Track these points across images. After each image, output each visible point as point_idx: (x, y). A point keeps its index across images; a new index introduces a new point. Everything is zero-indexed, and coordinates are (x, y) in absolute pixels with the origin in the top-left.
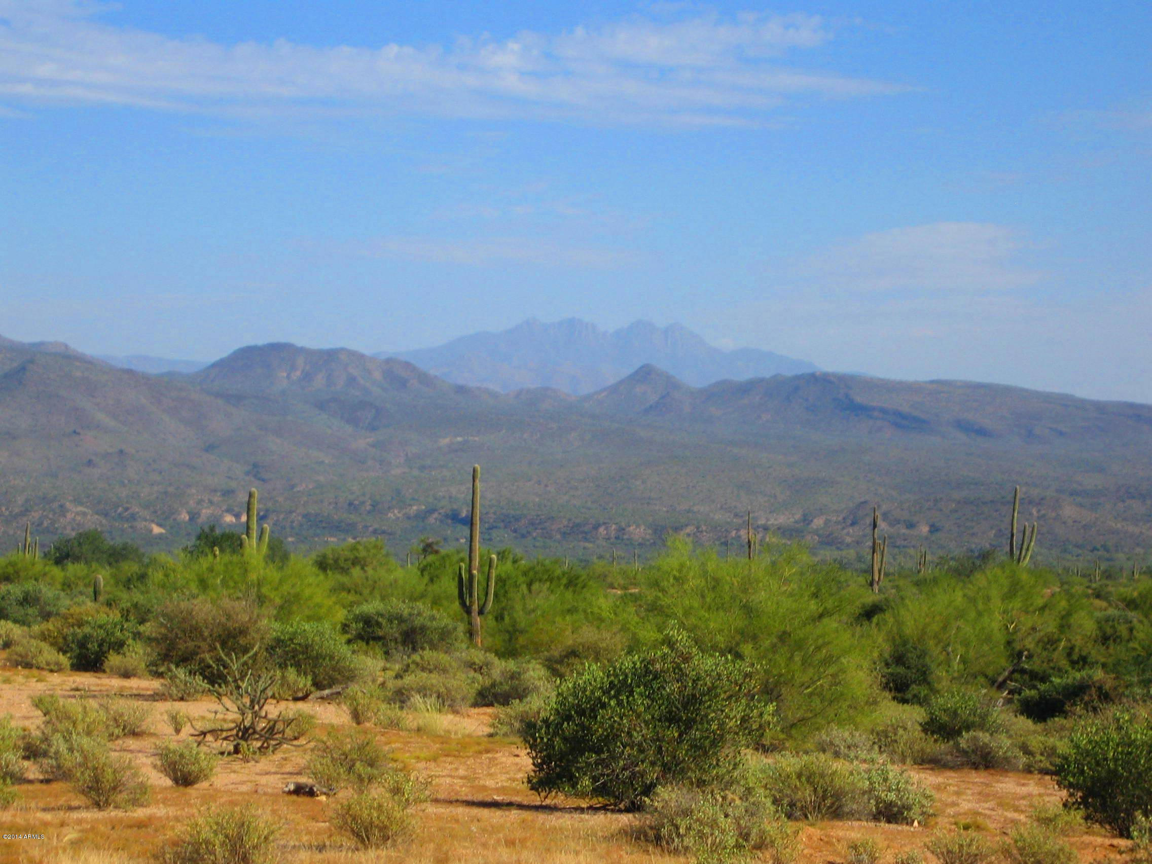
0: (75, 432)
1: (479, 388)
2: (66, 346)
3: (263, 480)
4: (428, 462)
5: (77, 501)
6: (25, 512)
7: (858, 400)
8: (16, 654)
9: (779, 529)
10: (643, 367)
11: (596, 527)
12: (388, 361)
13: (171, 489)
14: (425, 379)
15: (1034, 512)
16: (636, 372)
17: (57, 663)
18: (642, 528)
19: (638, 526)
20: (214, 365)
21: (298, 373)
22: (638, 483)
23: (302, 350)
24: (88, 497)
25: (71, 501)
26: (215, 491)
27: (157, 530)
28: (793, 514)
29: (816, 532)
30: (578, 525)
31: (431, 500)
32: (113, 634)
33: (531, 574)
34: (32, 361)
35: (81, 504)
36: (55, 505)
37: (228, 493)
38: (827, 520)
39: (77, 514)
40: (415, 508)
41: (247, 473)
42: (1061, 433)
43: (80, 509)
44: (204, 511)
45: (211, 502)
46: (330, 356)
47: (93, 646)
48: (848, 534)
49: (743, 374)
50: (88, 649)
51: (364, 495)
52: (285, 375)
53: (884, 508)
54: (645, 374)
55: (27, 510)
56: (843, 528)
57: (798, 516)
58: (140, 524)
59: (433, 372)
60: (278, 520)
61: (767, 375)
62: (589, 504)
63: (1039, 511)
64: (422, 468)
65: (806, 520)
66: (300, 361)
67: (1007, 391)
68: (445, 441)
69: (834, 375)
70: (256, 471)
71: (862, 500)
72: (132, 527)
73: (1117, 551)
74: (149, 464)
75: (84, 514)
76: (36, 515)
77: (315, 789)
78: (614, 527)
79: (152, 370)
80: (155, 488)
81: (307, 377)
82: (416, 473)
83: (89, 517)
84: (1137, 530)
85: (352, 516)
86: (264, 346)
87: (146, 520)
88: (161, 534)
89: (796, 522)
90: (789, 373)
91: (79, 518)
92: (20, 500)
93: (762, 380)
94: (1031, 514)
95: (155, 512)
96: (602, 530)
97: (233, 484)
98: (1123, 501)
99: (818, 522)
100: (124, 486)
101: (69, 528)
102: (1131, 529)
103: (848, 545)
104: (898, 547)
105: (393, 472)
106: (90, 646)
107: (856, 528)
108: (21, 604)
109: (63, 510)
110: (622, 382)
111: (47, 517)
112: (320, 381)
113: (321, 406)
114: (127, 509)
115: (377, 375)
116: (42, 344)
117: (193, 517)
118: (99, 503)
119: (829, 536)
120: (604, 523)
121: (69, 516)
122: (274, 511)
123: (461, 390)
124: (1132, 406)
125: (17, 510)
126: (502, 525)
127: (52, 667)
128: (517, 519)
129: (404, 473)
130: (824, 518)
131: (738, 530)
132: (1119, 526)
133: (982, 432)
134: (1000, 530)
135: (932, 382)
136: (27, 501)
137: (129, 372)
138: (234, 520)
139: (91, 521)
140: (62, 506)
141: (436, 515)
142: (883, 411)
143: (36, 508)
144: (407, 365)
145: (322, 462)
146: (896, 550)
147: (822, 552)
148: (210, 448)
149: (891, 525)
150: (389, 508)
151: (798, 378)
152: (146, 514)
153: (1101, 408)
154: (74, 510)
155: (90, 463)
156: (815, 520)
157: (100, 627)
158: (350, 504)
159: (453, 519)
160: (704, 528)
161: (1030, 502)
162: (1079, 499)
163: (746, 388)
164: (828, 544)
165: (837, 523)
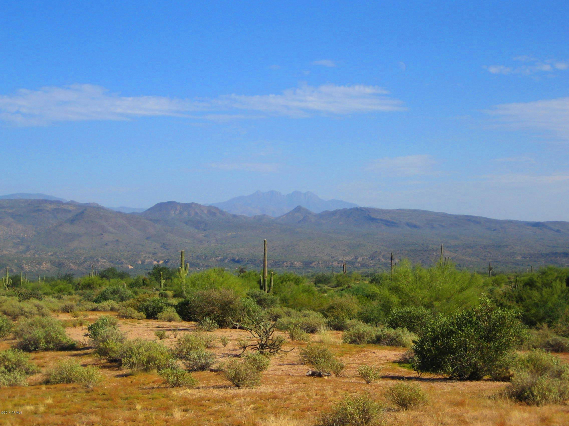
0: (101, 234)
1: (240, 215)
2: (97, 204)
3: (167, 249)
4: (224, 242)
5: (103, 258)
6: (85, 262)
7: (373, 216)
8: (122, 313)
9: (347, 262)
10: (298, 207)
11: (283, 262)
12: (209, 207)
13: (135, 253)
14: (222, 212)
15: (435, 254)
16: (295, 209)
17: (141, 316)
18: (299, 263)
19: (298, 262)
20: (149, 209)
21: (178, 212)
22: (297, 247)
23: (179, 203)
24: (106, 256)
25: (100, 258)
26: (150, 253)
27: (130, 267)
28: (351, 257)
29: (359, 263)
30: (276, 262)
31: (225, 255)
32: (158, 304)
33: (282, 278)
34: (86, 210)
35: (104, 259)
36: (95, 259)
37: (154, 254)
38: (363, 258)
39: (103, 262)
40: (220, 257)
41: (161, 247)
42: (443, 226)
43: (103, 260)
44: (147, 260)
45: (149, 257)
46: (188, 206)
47: (151, 309)
48: (371, 263)
49: (333, 208)
50: (149, 310)
51: (202, 253)
52: (173, 212)
53: (383, 254)
54: (298, 209)
55: (85, 261)
56: (369, 261)
57: (353, 257)
58: (125, 266)
59: (224, 210)
60: (172, 263)
61: (341, 209)
62: (280, 255)
63: (436, 253)
64: (222, 244)
65: (356, 258)
66: (178, 207)
67: (425, 212)
68: (229, 234)
69: (364, 208)
70: (164, 246)
71: (375, 251)
72: (122, 266)
73: (463, 266)
74: (127, 244)
75: (105, 262)
76: (88, 263)
77: (322, 373)
78: (289, 262)
79: (127, 212)
80: (129, 253)
81: (181, 213)
82: (220, 245)
83: (107, 263)
84: (470, 259)
85: (198, 261)
86: (166, 202)
87: (126, 264)
88: (132, 268)
89: (352, 259)
90: (348, 208)
91: (103, 264)
92: (83, 258)
93: (339, 210)
94: (433, 254)
95: (129, 261)
96: (285, 264)
97: (156, 251)
98: (465, 249)
99: (360, 259)
100: (119, 252)
101: (100, 267)
102: (468, 259)
103: (371, 267)
104: (388, 267)
105: (212, 245)
106: (149, 309)
107: (373, 261)
108: (112, 294)
109: (98, 261)
110: (291, 212)
111: (92, 263)
112: (186, 214)
113: (186, 223)
114: (119, 260)
115: (206, 212)
116: (89, 203)
117: (143, 262)
118: (110, 258)
119: (364, 264)
120: (286, 261)
121: (100, 263)
122: (171, 260)
123: (235, 216)
124: (467, 216)
125: (82, 261)
126: (250, 263)
127: (139, 318)
128: (255, 260)
129: (216, 245)
130: (362, 257)
131: (332, 262)
132: (464, 258)
133: (415, 226)
134: (423, 260)
135: (398, 210)
136: (85, 258)
137: (120, 212)
138: (157, 263)
139: (108, 265)
140: (97, 260)
141: (227, 260)
142: (381, 220)
143: (88, 260)
144: (216, 208)
145: (187, 242)
146: (388, 268)
147: (362, 269)
148: (148, 238)
149: (386, 260)
150: (211, 258)
151: (351, 209)
152: (127, 262)
153: (456, 217)
154: (101, 261)
155: (106, 244)
156: (359, 258)
157: (153, 302)
158: (197, 257)
159: (233, 261)
160: (321, 262)
161: (433, 250)
162: (450, 249)
163: (334, 213)
164: (363, 266)
165: (367, 259)
